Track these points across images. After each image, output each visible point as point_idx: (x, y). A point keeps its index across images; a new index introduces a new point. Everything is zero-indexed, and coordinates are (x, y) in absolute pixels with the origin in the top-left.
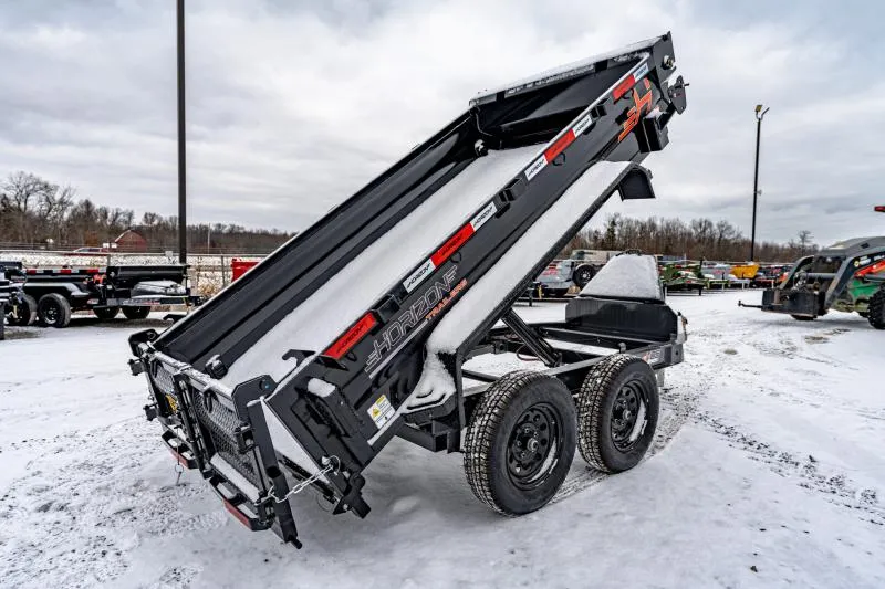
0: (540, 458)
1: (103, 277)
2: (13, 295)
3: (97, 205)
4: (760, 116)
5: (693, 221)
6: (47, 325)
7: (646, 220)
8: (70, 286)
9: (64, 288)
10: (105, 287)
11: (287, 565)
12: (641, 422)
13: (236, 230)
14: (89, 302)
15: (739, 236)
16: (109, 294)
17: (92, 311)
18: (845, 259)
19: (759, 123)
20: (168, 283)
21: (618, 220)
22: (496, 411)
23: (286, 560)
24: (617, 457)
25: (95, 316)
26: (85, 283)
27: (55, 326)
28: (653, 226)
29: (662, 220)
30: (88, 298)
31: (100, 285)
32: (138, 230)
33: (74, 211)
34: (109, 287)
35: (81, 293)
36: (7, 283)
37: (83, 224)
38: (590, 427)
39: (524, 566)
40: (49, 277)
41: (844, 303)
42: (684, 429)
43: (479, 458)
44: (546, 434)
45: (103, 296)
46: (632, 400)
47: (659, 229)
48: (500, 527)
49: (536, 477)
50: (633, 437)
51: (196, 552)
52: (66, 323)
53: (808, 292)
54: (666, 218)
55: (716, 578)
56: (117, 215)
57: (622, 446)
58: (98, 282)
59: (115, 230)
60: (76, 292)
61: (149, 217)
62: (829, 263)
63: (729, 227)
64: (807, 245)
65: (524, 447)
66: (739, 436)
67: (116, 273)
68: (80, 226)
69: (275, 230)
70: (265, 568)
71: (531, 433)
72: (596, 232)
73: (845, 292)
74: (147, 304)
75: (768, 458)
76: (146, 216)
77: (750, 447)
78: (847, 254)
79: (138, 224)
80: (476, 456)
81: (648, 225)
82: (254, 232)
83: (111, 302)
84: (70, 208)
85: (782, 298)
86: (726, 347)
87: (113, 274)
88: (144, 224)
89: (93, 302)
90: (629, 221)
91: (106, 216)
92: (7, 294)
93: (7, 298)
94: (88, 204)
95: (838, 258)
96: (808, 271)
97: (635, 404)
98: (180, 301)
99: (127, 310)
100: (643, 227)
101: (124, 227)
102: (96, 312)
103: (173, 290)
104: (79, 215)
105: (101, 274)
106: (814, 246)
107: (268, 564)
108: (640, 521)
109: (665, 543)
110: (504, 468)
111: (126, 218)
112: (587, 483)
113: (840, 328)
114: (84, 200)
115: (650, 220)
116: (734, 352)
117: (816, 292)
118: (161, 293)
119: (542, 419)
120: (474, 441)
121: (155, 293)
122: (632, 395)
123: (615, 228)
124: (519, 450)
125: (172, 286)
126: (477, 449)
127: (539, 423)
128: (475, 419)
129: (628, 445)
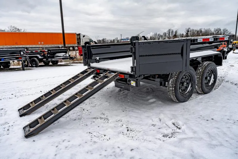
0: (187, 88)
1: (47, 52)
2: (26, 58)
5: (215, 29)
6: (33, 67)
7: (199, 29)
8: (38, 55)
9: (37, 56)
10: (47, 56)
11: (128, 112)
12: (212, 79)
15: (230, 33)
16: (49, 57)
17: (43, 63)
21: (189, 30)
22: (176, 77)
24: (206, 90)
26: (42, 54)
27: (35, 67)
28: (201, 31)
29: (204, 29)
30: (43, 59)
34: (49, 55)
35: (41, 57)
36: (23, 55)
38: (199, 83)
40: (32, 53)
42: (222, 84)
43: (172, 89)
44: (188, 81)
45: (47, 58)
46: (210, 74)
47: (203, 32)
49: (186, 93)
50: (210, 84)
52: (38, 66)
54: (205, 28)
57: (207, 87)
58: (45, 54)
60: (40, 57)
63: (227, 30)
65: (183, 85)
67: (50, 51)
70: (124, 113)
71: (184, 81)
74: (58, 60)
80: (171, 88)
83: (49, 60)
86: (230, 65)
87: (49, 52)
89: (45, 60)
90: (193, 30)
92: (24, 58)
93: (24, 59)
97: (210, 75)
99: (53, 62)
100: (198, 32)
105: (46, 52)
108: (216, 103)
110: (179, 91)
112: (198, 96)
115: (200, 29)
116: (233, 66)
118: (62, 57)
119: (187, 78)
120: (170, 85)
121: (61, 57)
122: (210, 73)
123: (189, 33)
124: (181, 86)
125: (65, 55)
126: (172, 87)
127: (186, 78)
128: (170, 80)
129: (209, 86)
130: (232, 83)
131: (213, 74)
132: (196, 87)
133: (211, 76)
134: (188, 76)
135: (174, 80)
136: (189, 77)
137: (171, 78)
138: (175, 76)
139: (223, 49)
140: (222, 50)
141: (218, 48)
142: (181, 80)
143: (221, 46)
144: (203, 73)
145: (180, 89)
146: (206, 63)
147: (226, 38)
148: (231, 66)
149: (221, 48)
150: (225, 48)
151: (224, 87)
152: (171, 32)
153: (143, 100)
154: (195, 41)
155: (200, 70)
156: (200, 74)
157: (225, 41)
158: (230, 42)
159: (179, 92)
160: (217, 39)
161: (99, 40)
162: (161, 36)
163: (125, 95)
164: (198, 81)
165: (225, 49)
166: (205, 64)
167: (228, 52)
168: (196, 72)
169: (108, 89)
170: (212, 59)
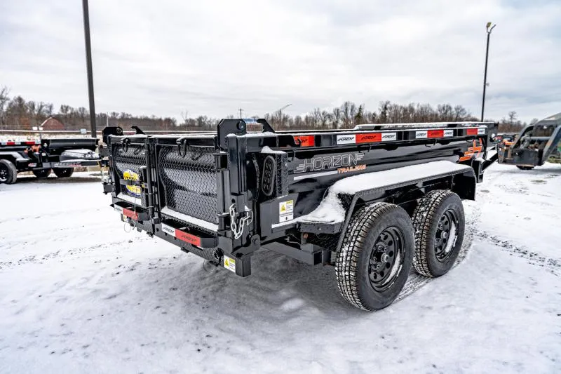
0: (389, 266)
1: (39, 147)
3: (27, 100)
4: (489, 31)
5: (439, 106)
7: (407, 105)
8: (15, 154)
9: (11, 156)
10: (40, 155)
11: (214, 353)
12: (453, 237)
13: (125, 117)
14: (30, 165)
15: (469, 116)
16: (44, 159)
17: (31, 172)
18: (557, 127)
19: (489, 36)
20: (87, 151)
21: (388, 106)
22: (359, 239)
23: (213, 349)
24: (438, 266)
25: (34, 176)
26: (26, 151)
27: (5, 182)
28: (412, 110)
29: (418, 105)
30: (28, 162)
31: (37, 153)
32: (57, 117)
33: (10, 104)
34: (44, 154)
35: (24, 159)
37: (18, 113)
38: (420, 249)
39: (395, 348)
41: (554, 157)
42: (474, 244)
43: (349, 275)
44: (392, 248)
45: (39, 161)
46: (446, 223)
47: (416, 112)
48: (367, 319)
49: (388, 280)
50: (448, 249)
51: (143, 345)
52: (14, 181)
53: (531, 150)
54: (421, 104)
55: (541, 352)
56: (42, 107)
57: (441, 258)
58: (35, 151)
59: (40, 118)
60: (20, 158)
61: (64, 108)
62: (545, 130)
63: (463, 110)
64: (514, 121)
65: (379, 260)
66: (514, 248)
67: (48, 144)
68: (15, 115)
69: (154, 116)
70: (199, 356)
71: (383, 249)
72: (374, 114)
73: (555, 150)
74: (71, 166)
75: (540, 263)
76: (62, 108)
77: (525, 256)
78: (558, 123)
79: (57, 113)
80: (347, 273)
81: (408, 109)
82: (139, 117)
83: (46, 165)
84: (7, 102)
85: (513, 155)
86: (481, 188)
87: (46, 145)
88: (61, 113)
89: (33, 165)
90: (396, 106)
91: (33, 107)
94: (20, 99)
95: (551, 126)
96: (531, 135)
97: (448, 226)
98: (95, 164)
99: (57, 171)
100: (405, 110)
101: (47, 115)
102: (35, 172)
103: (90, 156)
104: (14, 107)
105: (37, 145)
106: (519, 122)
107: (200, 353)
108: (469, 311)
109: (494, 327)
110: (367, 277)
111: (48, 109)
113: (552, 174)
114: (17, 97)
115: (410, 105)
116: (487, 191)
117: (537, 150)
118: (81, 158)
119: (390, 238)
120: (344, 263)
121: (77, 158)
122: (446, 219)
123: (387, 111)
124: (374, 263)
125: (89, 153)
126: (347, 269)
127: (387, 241)
128: (342, 247)
129: (445, 256)
130: (496, 241)
131: (455, 223)
132: (414, 259)
133: (450, 228)
134: (393, 233)
135: (355, 249)
136: (394, 235)
137: (346, 243)
138: (357, 237)
139: (474, 157)
140: (471, 159)
141: (462, 155)
142: (375, 246)
143: (469, 149)
144: (432, 221)
145: (370, 272)
146: (437, 195)
147: (481, 131)
148: (482, 191)
149: (469, 155)
150: (478, 154)
151: (479, 253)
152: (349, 108)
153: (266, 301)
154: (410, 136)
155: (423, 213)
156: (422, 224)
157: (478, 137)
158: (489, 139)
159: (368, 281)
160: (460, 132)
161: (190, 120)
162: (329, 116)
163: (219, 281)
164: (419, 243)
165: (479, 157)
166: (434, 196)
167: (487, 164)
168: (413, 218)
169: (175, 261)
170: (450, 183)
